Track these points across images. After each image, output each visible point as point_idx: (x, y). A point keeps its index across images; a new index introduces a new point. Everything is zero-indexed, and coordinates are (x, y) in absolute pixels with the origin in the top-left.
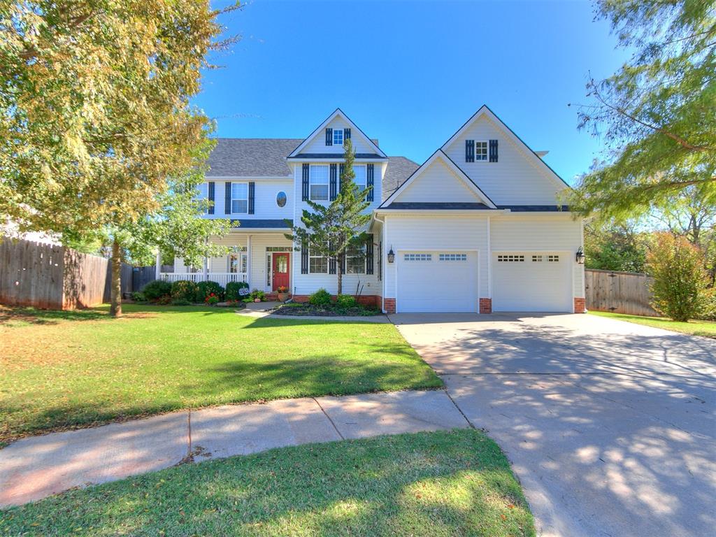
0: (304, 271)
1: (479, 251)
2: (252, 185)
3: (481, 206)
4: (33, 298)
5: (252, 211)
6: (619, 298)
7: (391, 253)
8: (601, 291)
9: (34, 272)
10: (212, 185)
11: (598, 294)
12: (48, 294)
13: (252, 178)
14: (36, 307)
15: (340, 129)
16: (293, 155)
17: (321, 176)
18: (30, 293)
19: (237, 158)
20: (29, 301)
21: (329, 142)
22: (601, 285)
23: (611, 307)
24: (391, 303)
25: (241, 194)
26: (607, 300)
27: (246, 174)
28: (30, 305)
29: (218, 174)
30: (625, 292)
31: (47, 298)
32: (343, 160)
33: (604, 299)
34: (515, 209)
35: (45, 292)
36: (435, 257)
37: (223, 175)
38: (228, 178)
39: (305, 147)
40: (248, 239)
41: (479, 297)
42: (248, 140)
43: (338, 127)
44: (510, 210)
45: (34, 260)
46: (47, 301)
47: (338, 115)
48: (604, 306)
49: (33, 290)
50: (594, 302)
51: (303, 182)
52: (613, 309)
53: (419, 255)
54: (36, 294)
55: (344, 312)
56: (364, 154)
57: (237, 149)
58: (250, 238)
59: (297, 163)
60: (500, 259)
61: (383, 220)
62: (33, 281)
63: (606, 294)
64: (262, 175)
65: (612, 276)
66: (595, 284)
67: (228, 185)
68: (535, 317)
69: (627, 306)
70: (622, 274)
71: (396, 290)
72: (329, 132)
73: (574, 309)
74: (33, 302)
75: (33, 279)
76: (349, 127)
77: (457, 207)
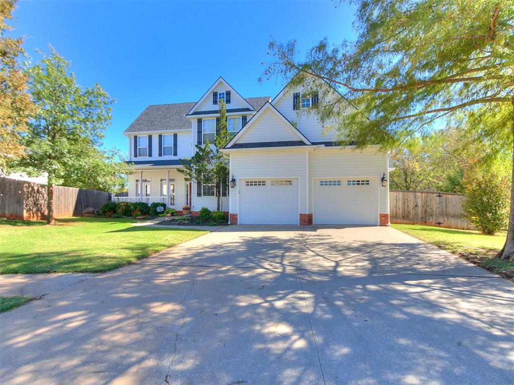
0: (199, 195)
1: (300, 178)
2: (175, 136)
3: (301, 143)
4: (7, 212)
5: (175, 154)
6: (446, 214)
7: (234, 180)
8: (429, 209)
9: (7, 196)
10: (150, 137)
11: (426, 212)
12: (15, 210)
13: (175, 131)
14: (9, 218)
15: (223, 92)
16: (191, 113)
17: (210, 127)
18: (5, 209)
19: (169, 118)
20: (5, 214)
21: (215, 102)
22: (428, 204)
23: (438, 222)
24: (234, 217)
25: (168, 142)
26: (434, 216)
27: (172, 128)
28: (5, 217)
29: (154, 129)
30: (451, 210)
31: (15, 212)
32: (218, 115)
33: (432, 215)
34: (328, 144)
35: (14, 209)
36: (268, 183)
37: (157, 130)
38: (160, 132)
39: (198, 107)
40: (167, 174)
41: (299, 213)
42: (180, 104)
43: (221, 90)
44: (324, 145)
45: (7, 190)
46: (15, 214)
47: (221, 82)
48: (431, 220)
49: (7, 207)
50: (422, 218)
51: (198, 132)
52: (439, 223)
53: (256, 182)
54: (9, 210)
55: (199, 223)
56: (236, 109)
57: (171, 111)
58: (169, 172)
59: (193, 118)
60: (322, 183)
61: (229, 157)
62: (7, 202)
63: (433, 211)
64: (181, 128)
65: (440, 196)
66: (423, 203)
67: (160, 136)
68: (335, 228)
69: (453, 221)
70: (448, 194)
71: (238, 207)
72: (215, 94)
73: (379, 222)
74: (7, 215)
75: (6, 201)
76: (229, 90)
77: (281, 144)
